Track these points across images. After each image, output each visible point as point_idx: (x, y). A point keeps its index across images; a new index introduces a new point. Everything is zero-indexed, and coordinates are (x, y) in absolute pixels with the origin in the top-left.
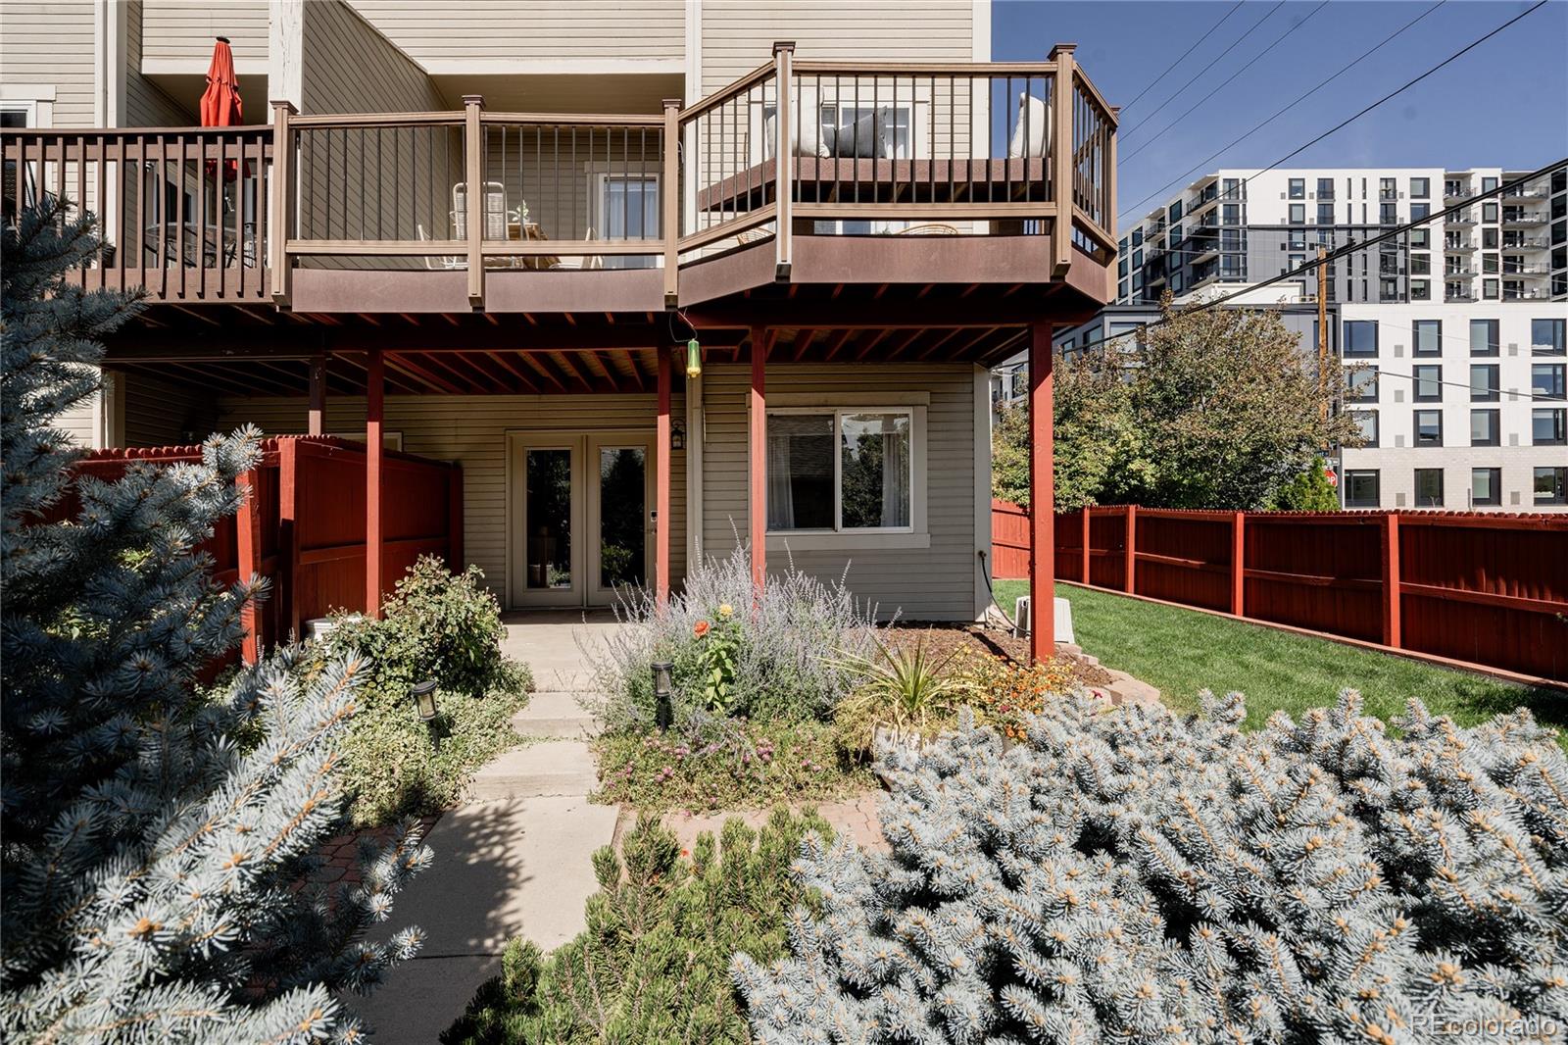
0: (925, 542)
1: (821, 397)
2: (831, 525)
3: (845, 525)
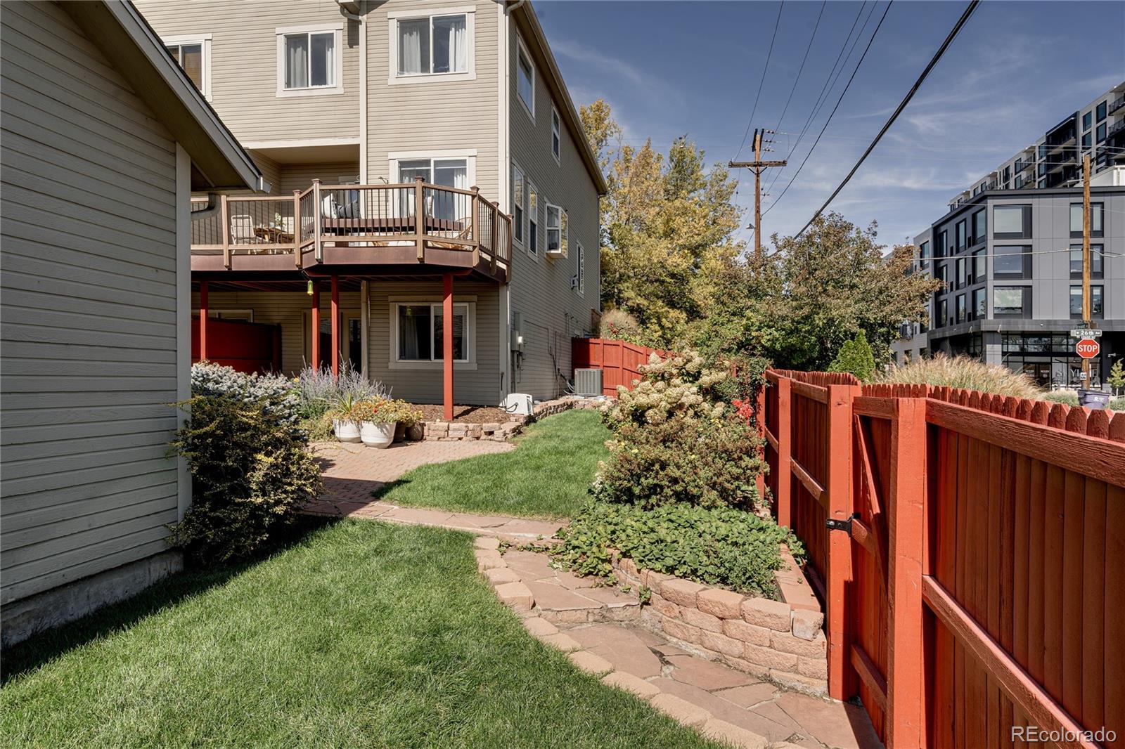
0: (475, 367)
1: (424, 298)
2: (429, 358)
3: (435, 358)
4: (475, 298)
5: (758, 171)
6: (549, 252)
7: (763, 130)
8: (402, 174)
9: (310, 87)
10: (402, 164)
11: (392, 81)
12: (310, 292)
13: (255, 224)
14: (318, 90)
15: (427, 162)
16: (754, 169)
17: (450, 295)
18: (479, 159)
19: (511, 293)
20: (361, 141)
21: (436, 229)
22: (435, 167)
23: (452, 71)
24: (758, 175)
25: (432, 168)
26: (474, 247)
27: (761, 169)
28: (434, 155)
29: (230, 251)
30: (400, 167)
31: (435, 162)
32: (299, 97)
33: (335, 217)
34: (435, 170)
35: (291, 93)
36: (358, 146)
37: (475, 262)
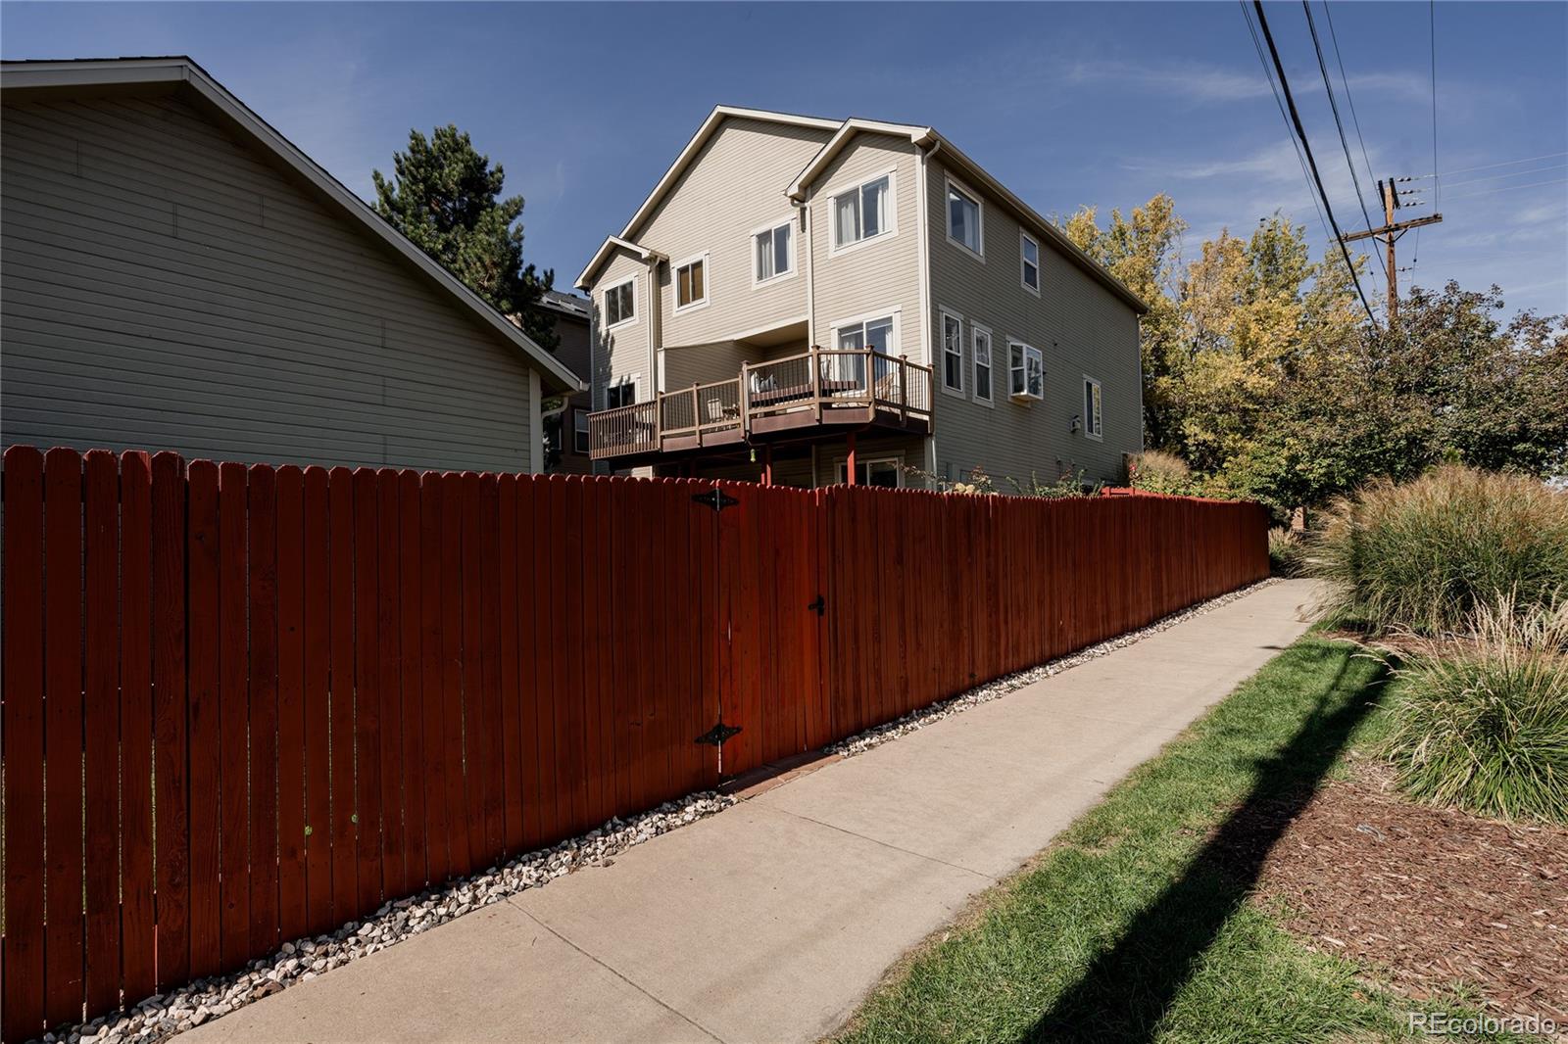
4: (904, 452)
5: (1390, 237)
6: (1015, 395)
7: (1392, 179)
8: (842, 341)
9: (775, 276)
10: (841, 331)
11: (832, 255)
12: (753, 459)
13: (723, 405)
14: (783, 277)
15: (860, 326)
16: (1386, 237)
17: (853, 453)
18: (903, 313)
19: (936, 442)
20: (809, 317)
21: (837, 390)
22: (867, 328)
23: (880, 231)
24: (1391, 243)
25: (864, 330)
26: (870, 403)
27: (1395, 234)
28: (866, 318)
29: (700, 431)
30: (840, 334)
31: (867, 324)
32: (767, 287)
33: (758, 391)
34: (868, 332)
35: (763, 284)
36: (806, 323)
37: (871, 417)
